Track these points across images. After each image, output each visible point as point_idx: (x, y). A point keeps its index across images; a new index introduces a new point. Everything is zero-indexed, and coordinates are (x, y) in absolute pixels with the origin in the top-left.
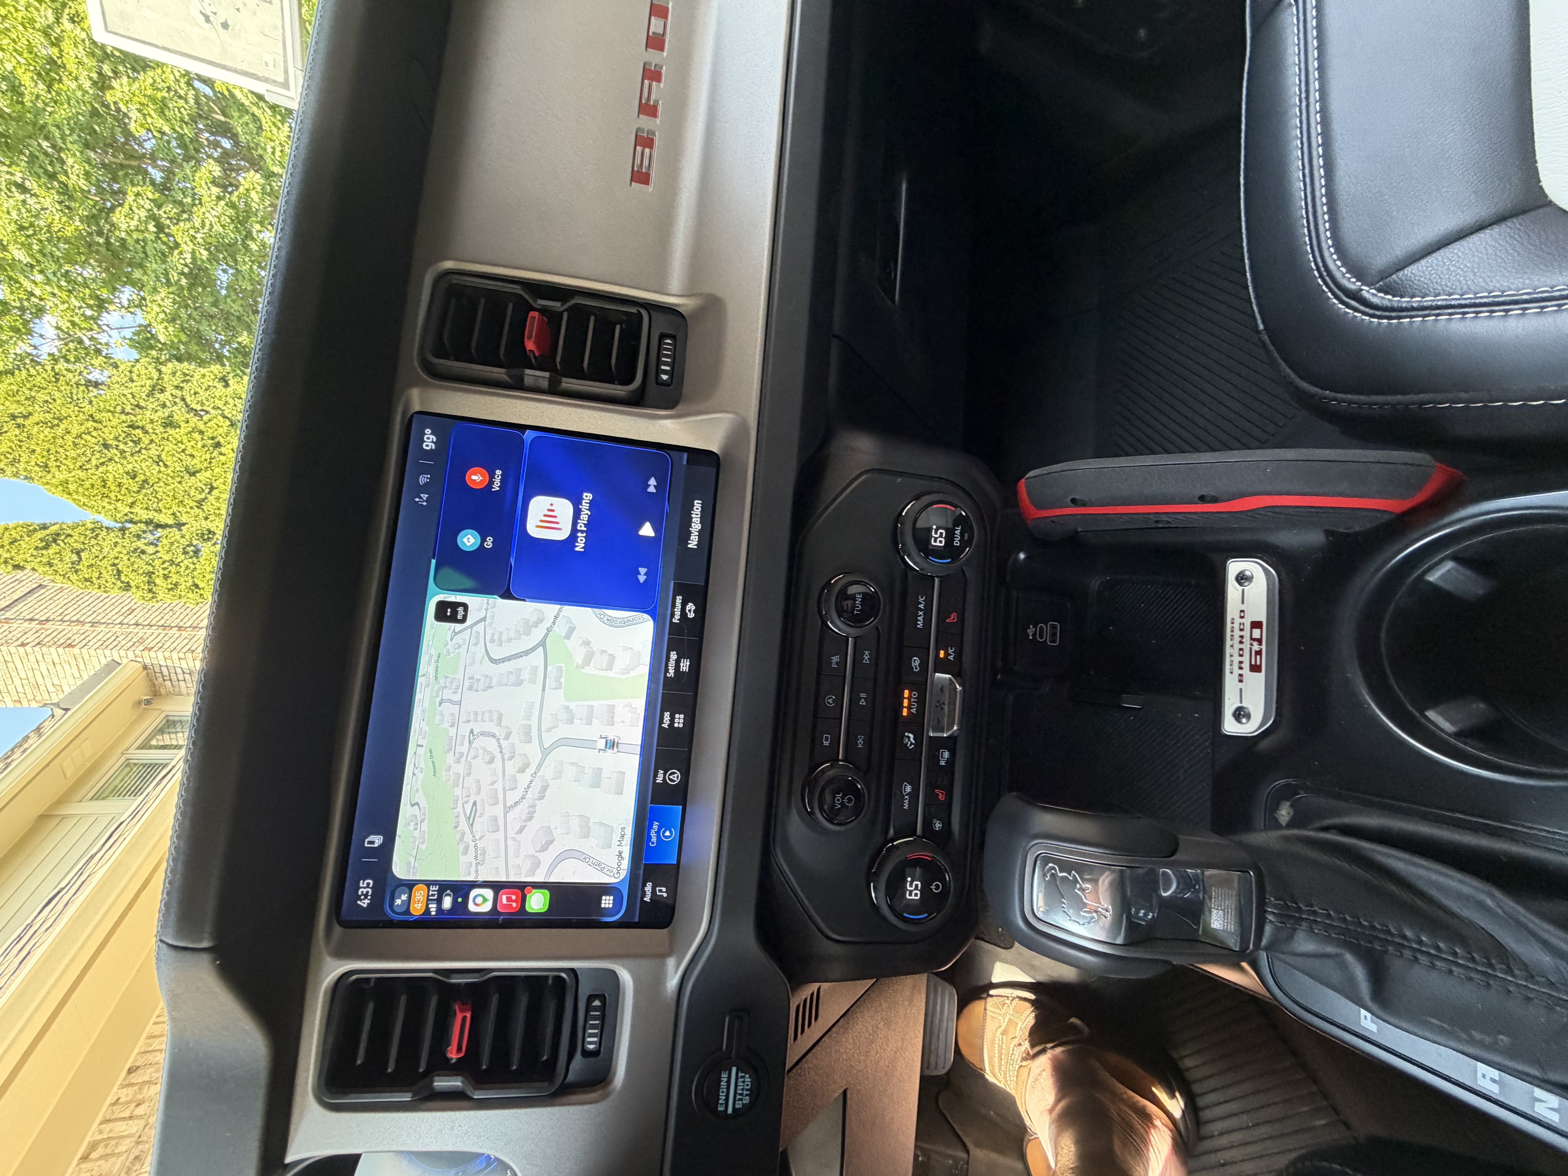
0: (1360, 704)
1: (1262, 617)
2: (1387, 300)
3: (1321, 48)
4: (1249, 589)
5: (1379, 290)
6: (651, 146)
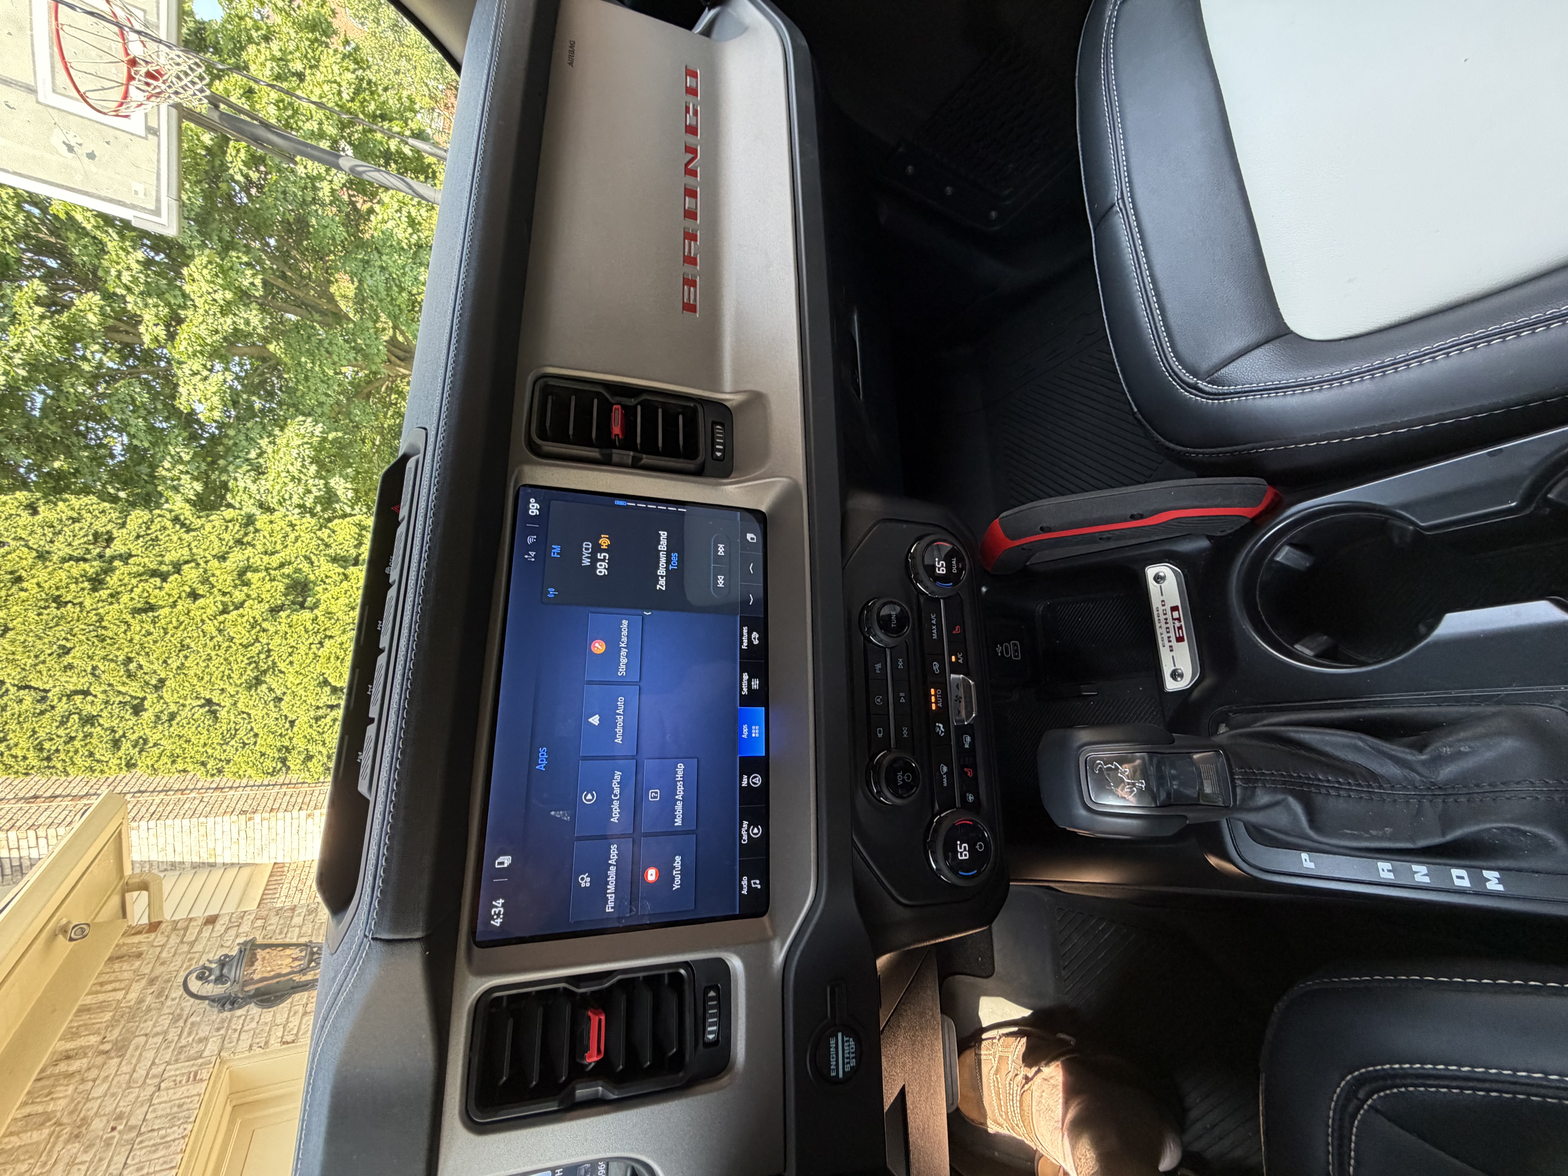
0: (1256, 645)
1: (1177, 602)
2: (1215, 388)
3: (1142, 238)
4: (1164, 585)
5: (1209, 383)
6: (695, 286)
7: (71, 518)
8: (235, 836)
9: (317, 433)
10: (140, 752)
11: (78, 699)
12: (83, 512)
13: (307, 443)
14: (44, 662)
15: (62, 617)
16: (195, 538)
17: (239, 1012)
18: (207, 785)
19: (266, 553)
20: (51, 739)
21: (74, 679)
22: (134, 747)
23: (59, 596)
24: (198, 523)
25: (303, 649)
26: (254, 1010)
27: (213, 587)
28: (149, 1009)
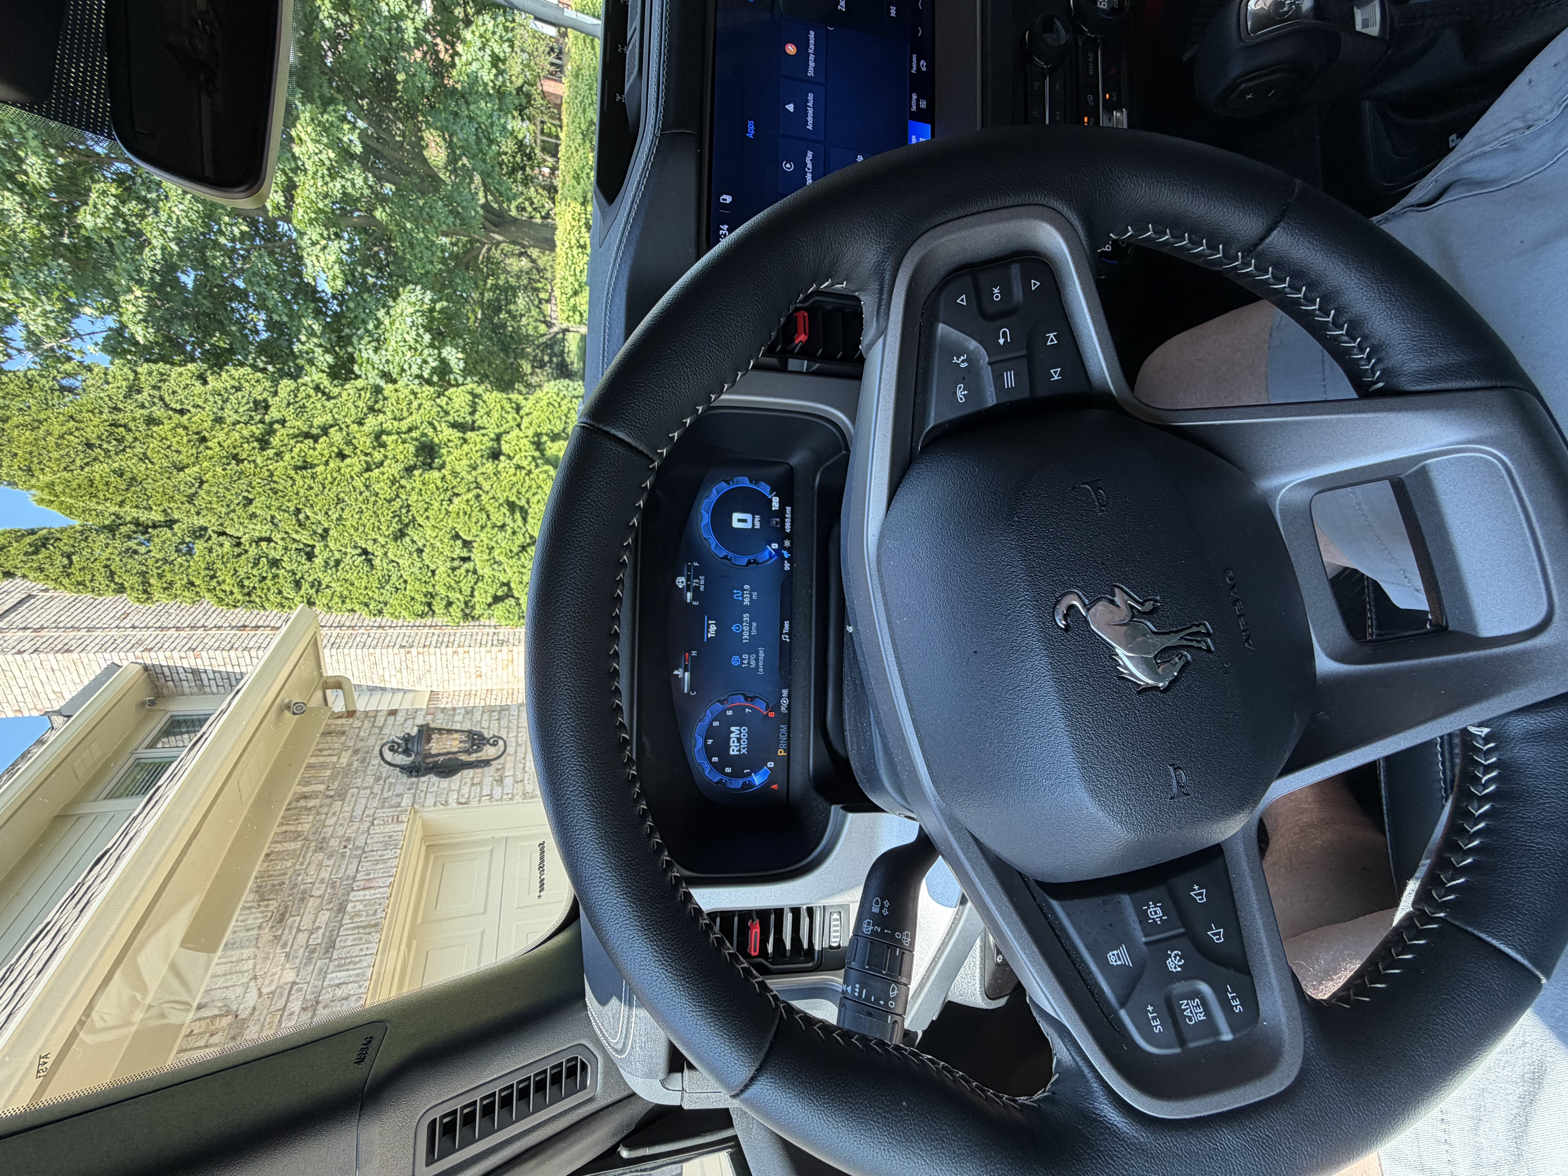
7: (233, 387)
8: (398, 666)
9: (427, 300)
10: (317, 592)
11: (264, 544)
12: (242, 381)
13: (418, 311)
14: (234, 511)
15: (242, 473)
16: (335, 405)
17: (423, 779)
18: (371, 624)
19: (395, 419)
20: (249, 578)
21: (258, 527)
22: (312, 587)
23: (237, 454)
24: (336, 391)
25: (436, 505)
26: (434, 779)
27: (356, 448)
28: (357, 771)
